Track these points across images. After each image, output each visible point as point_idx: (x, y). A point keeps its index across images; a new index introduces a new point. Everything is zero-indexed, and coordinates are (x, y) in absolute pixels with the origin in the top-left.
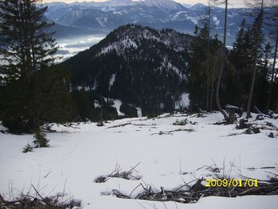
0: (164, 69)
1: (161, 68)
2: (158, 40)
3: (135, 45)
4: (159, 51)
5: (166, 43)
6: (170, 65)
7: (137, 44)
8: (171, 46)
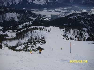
0: (81, 22)
1: (80, 22)
2: (82, 16)
3: (76, 17)
4: (81, 18)
5: (83, 17)
6: (83, 22)
7: (77, 17)
8: (84, 17)
